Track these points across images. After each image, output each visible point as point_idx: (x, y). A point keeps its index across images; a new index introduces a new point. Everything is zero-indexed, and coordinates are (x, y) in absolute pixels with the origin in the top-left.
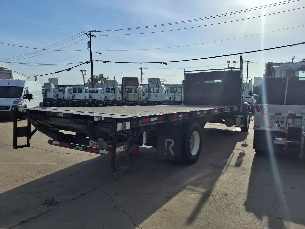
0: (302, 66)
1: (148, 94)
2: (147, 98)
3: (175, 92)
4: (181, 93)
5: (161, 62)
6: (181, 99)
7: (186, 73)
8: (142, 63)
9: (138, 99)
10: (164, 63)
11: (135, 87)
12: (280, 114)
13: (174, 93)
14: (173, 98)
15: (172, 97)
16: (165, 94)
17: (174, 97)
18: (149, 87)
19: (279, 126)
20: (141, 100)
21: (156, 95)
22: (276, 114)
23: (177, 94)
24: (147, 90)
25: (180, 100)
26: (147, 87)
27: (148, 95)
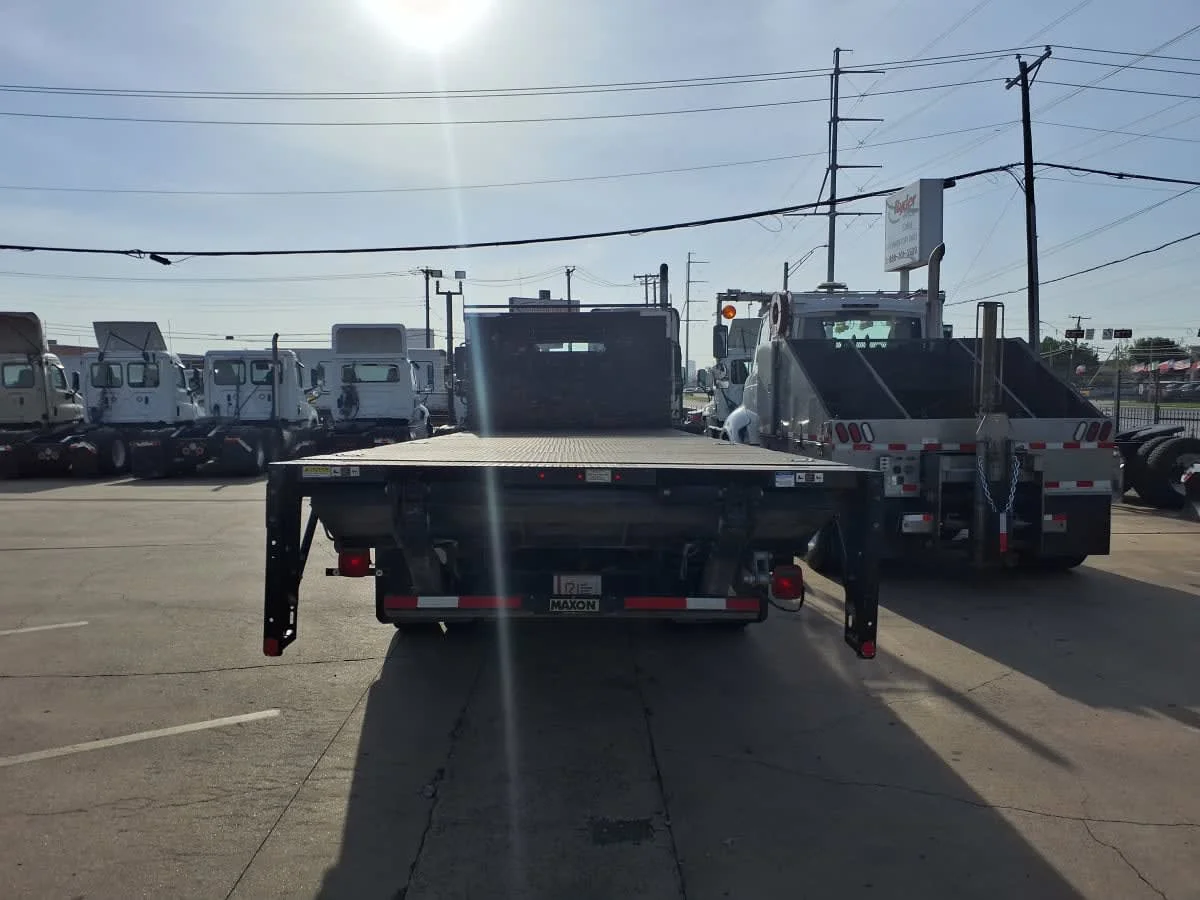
0: (844, 306)
1: (100, 390)
2: (96, 413)
3: (238, 383)
4: (270, 387)
5: (139, 252)
6: (270, 409)
7: (467, 310)
8: (33, 249)
9: (45, 417)
10: (154, 256)
11: (26, 360)
12: (902, 447)
13: (234, 387)
14: (232, 409)
15: (223, 403)
16: (182, 390)
17: (234, 402)
18: (105, 359)
19: (900, 480)
20: (58, 419)
21: (144, 396)
22: (892, 447)
23: (248, 389)
24: (95, 374)
25: (265, 416)
26: (97, 361)
27: (104, 393)
